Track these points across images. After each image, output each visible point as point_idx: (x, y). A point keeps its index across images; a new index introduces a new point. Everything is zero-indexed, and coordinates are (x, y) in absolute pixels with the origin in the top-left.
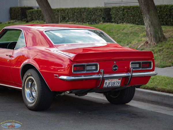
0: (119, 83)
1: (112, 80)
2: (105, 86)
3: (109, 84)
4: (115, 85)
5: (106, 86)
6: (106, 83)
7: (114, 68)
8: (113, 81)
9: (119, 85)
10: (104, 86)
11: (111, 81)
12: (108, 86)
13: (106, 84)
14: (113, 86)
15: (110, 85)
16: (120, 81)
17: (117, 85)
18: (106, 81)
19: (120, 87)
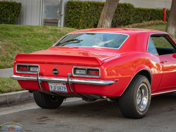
0: (65, 89)
3: (55, 87)
4: (62, 90)
5: (52, 90)
8: (58, 85)
10: (51, 90)
11: (55, 85)
12: (55, 90)
13: (52, 88)
14: (59, 90)
15: (57, 90)
16: (65, 86)
18: (50, 84)
19: (68, 92)
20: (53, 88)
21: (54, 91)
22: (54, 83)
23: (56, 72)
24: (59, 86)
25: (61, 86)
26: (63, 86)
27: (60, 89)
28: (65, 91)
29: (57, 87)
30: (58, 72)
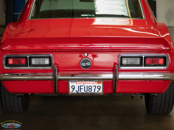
0: (100, 89)
1: (83, 82)
2: (73, 92)
3: (80, 88)
5: (74, 91)
6: (73, 87)
7: (84, 64)
8: (86, 85)
9: (101, 91)
12: (79, 92)
13: (74, 89)
14: (88, 91)
15: (83, 91)
16: (101, 85)
17: (96, 91)
18: (71, 84)
19: (103, 94)
21: (78, 93)
22: (81, 82)
24: (88, 85)
25: (92, 85)
26: (97, 85)
27: (90, 90)
28: (99, 92)
29: (84, 87)
30: (90, 63)
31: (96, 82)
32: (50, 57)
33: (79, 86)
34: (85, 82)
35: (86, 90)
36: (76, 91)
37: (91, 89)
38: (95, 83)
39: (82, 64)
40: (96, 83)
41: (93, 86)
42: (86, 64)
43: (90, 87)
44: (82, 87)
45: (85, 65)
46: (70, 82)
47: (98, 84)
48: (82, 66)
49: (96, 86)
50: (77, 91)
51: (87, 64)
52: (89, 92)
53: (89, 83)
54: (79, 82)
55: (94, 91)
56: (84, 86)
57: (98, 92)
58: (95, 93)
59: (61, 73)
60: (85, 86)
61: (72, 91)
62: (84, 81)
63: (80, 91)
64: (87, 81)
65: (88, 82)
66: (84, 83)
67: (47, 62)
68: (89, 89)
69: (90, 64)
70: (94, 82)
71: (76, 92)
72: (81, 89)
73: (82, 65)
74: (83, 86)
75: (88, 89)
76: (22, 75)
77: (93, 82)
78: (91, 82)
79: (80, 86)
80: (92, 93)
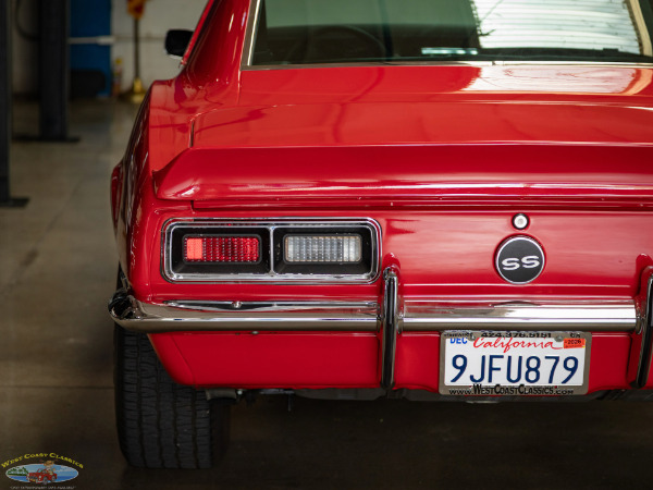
0: (573, 370)
1: (506, 340)
2: (458, 383)
3: (488, 366)
4: (543, 382)
5: (465, 381)
6: (460, 362)
7: (511, 264)
8: (515, 353)
9: (578, 380)
10: (448, 381)
11: (499, 351)
12: (485, 383)
13: (463, 369)
14: (522, 381)
15: (500, 379)
16: (580, 353)
17: (557, 381)
18: (451, 349)
19: (585, 391)
20: (474, 369)
21: (477, 388)
22: (493, 340)
23: (531, 262)
24: (526, 353)
25: (541, 353)
26: (564, 353)
27: (532, 376)
29: (506, 360)
30: (540, 260)
31: (558, 340)
32: (368, 230)
33: (484, 358)
34: (515, 340)
35: (514, 376)
36: (472, 377)
37: (536, 370)
38: (556, 344)
39: (505, 262)
40: (561, 344)
41: (547, 357)
42: (520, 262)
43: (533, 364)
44: (496, 362)
45: (517, 266)
46: (448, 340)
47: (566, 347)
48: (503, 271)
49: (557, 359)
50: (477, 377)
51: (524, 260)
52: (527, 384)
53: (530, 344)
54: (487, 340)
55: (550, 381)
56: (506, 355)
57: (564, 382)
58: (550, 388)
59: (410, 299)
60: (510, 358)
61: (454, 380)
62: (510, 335)
63: (490, 380)
64: (520, 336)
65: (527, 340)
66: (508, 345)
67: (351, 251)
68: (530, 369)
69: (537, 264)
70: (552, 340)
71: (471, 384)
72: (494, 372)
73: (501, 266)
74: (502, 357)
75: (524, 369)
76: (243, 307)
77: (548, 340)
78: (539, 340)
79: (492, 357)
80: (539, 388)
